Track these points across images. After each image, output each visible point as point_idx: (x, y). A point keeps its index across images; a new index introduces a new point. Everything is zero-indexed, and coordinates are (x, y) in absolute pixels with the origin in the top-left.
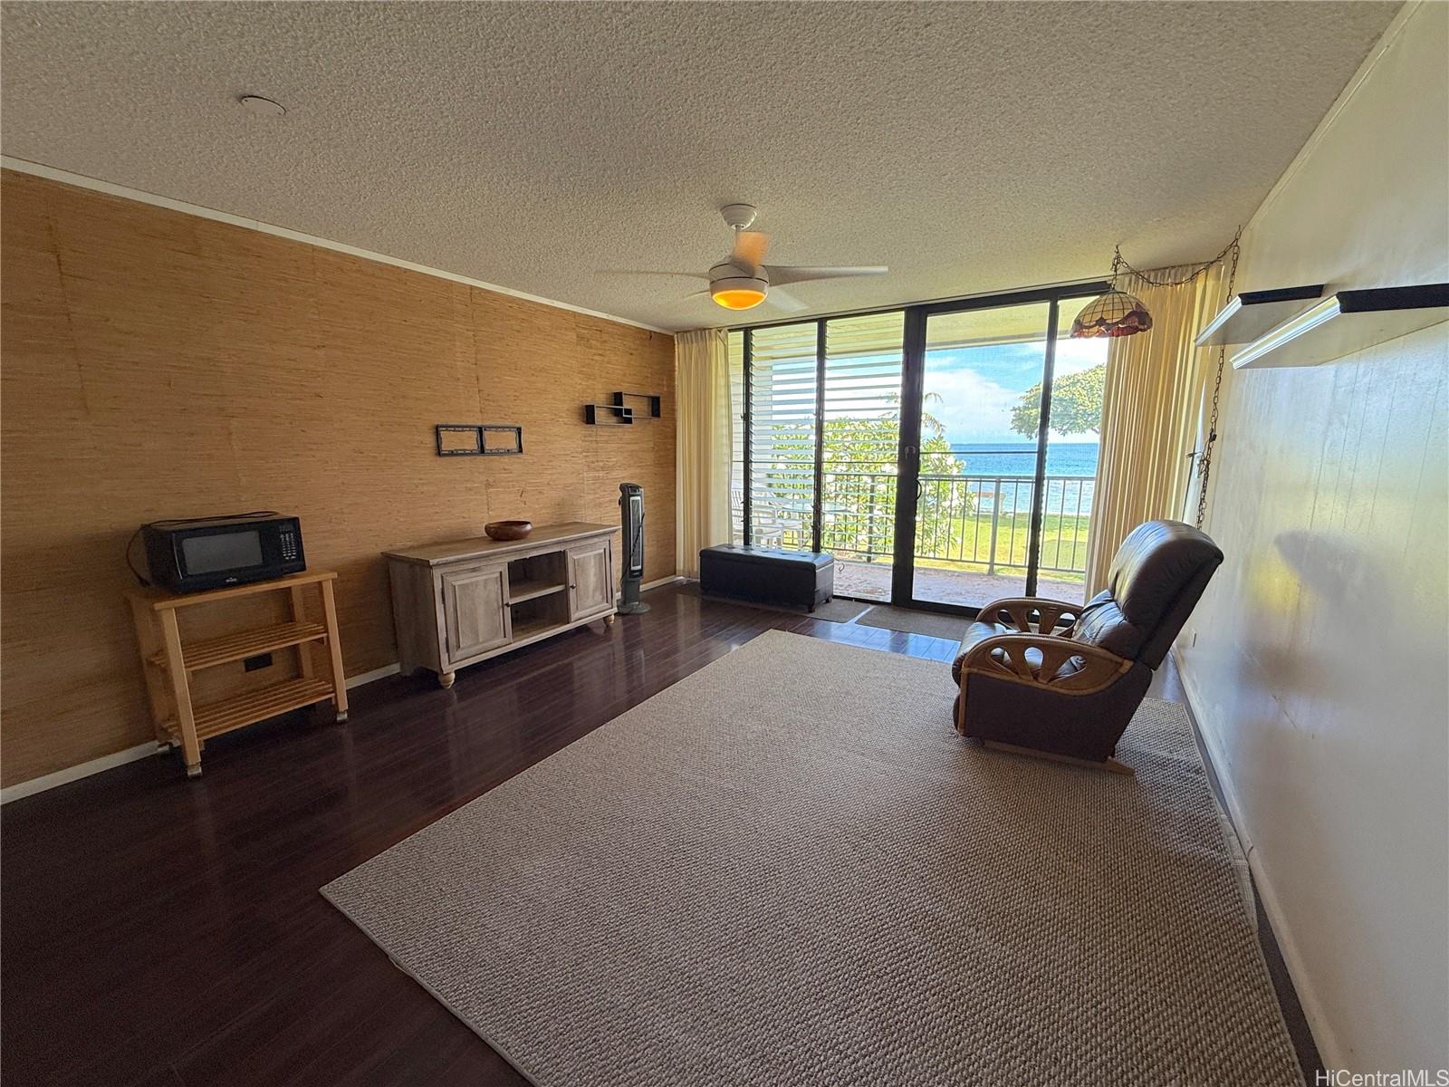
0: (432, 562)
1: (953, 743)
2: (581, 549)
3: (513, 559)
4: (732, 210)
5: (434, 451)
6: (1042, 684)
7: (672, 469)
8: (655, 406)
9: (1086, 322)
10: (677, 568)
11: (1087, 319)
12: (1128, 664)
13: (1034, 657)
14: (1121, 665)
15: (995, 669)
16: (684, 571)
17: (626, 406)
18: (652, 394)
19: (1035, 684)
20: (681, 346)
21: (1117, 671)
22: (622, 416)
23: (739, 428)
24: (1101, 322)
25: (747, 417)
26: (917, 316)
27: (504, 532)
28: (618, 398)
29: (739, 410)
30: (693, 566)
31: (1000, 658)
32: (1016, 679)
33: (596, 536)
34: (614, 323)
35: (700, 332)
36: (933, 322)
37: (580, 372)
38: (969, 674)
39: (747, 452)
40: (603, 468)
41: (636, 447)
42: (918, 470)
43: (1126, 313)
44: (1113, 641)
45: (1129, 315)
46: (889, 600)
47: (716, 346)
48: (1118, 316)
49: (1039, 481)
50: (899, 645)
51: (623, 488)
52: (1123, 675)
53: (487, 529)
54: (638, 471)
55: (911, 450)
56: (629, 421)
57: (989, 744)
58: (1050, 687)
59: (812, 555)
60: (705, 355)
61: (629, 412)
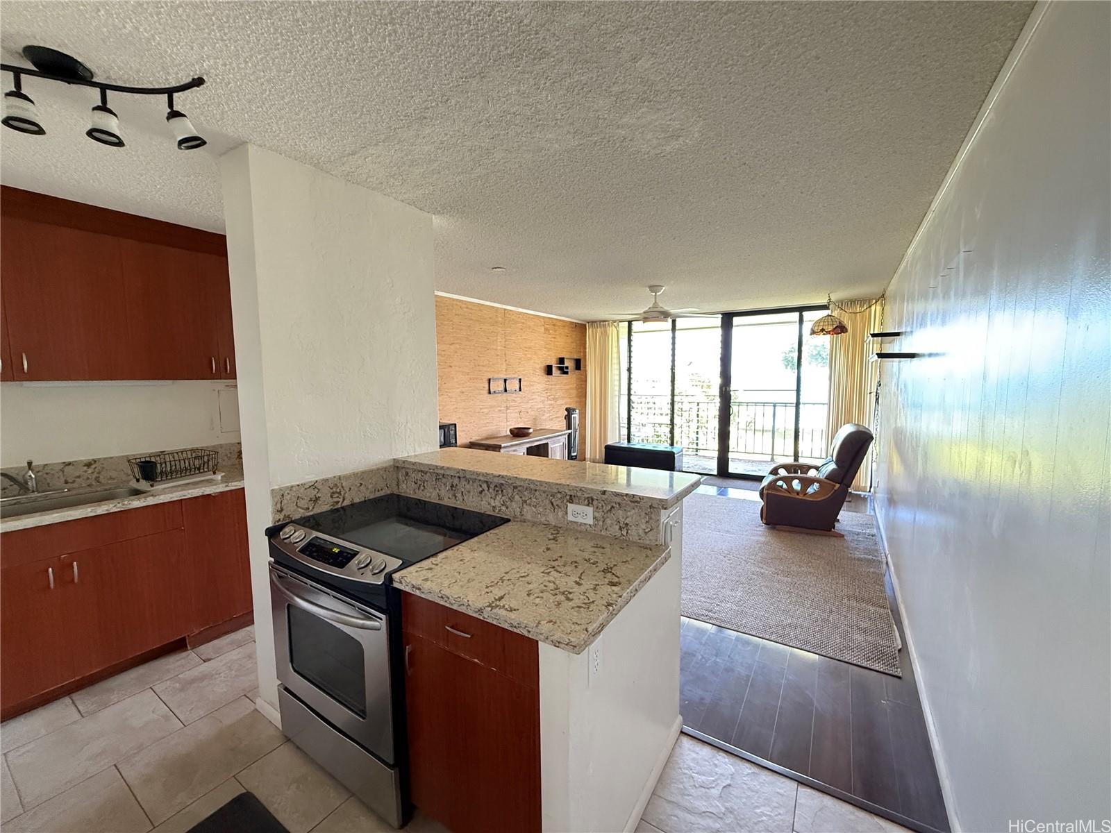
0: (503, 445)
1: (762, 528)
2: (555, 443)
3: (528, 445)
4: (654, 288)
5: (487, 391)
6: (801, 497)
7: (584, 399)
8: (578, 364)
9: (816, 330)
10: (586, 457)
11: (816, 328)
12: (838, 485)
13: (796, 485)
14: (835, 486)
15: (780, 491)
16: (590, 459)
17: (566, 365)
18: (576, 357)
19: (798, 497)
20: (591, 330)
21: (833, 489)
22: (563, 371)
23: (625, 375)
24: (823, 330)
25: (629, 370)
26: (727, 319)
27: (519, 433)
28: (561, 361)
29: (625, 366)
30: (596, 456)
31: (782, 487)
32: (789, 495)
33: (558, 436)
34: (561, 321)
35: (602, 323)
36: (736, 320)
37: (545, 348)
38: (767, 494)
39: (629, 389)
40: (553, 399)
41: (567, 387)
42: (730, 399)
43: (835, 326)
44: (831, 477)
45: (836, 327)
46: (715, 473)
47: (612, 331)
48: (830, 328)
49: (798, 404)
50: (722, 493)
51: (567, 410)
52: (835, 491)
53: (511, 430)
54: (569, 400)
55: (726, 389)
56: (567, 373)
57: (777, 527)
58: (804, 498)
59: (670, 447)
60: (605, 335)
61: (567, 368)
